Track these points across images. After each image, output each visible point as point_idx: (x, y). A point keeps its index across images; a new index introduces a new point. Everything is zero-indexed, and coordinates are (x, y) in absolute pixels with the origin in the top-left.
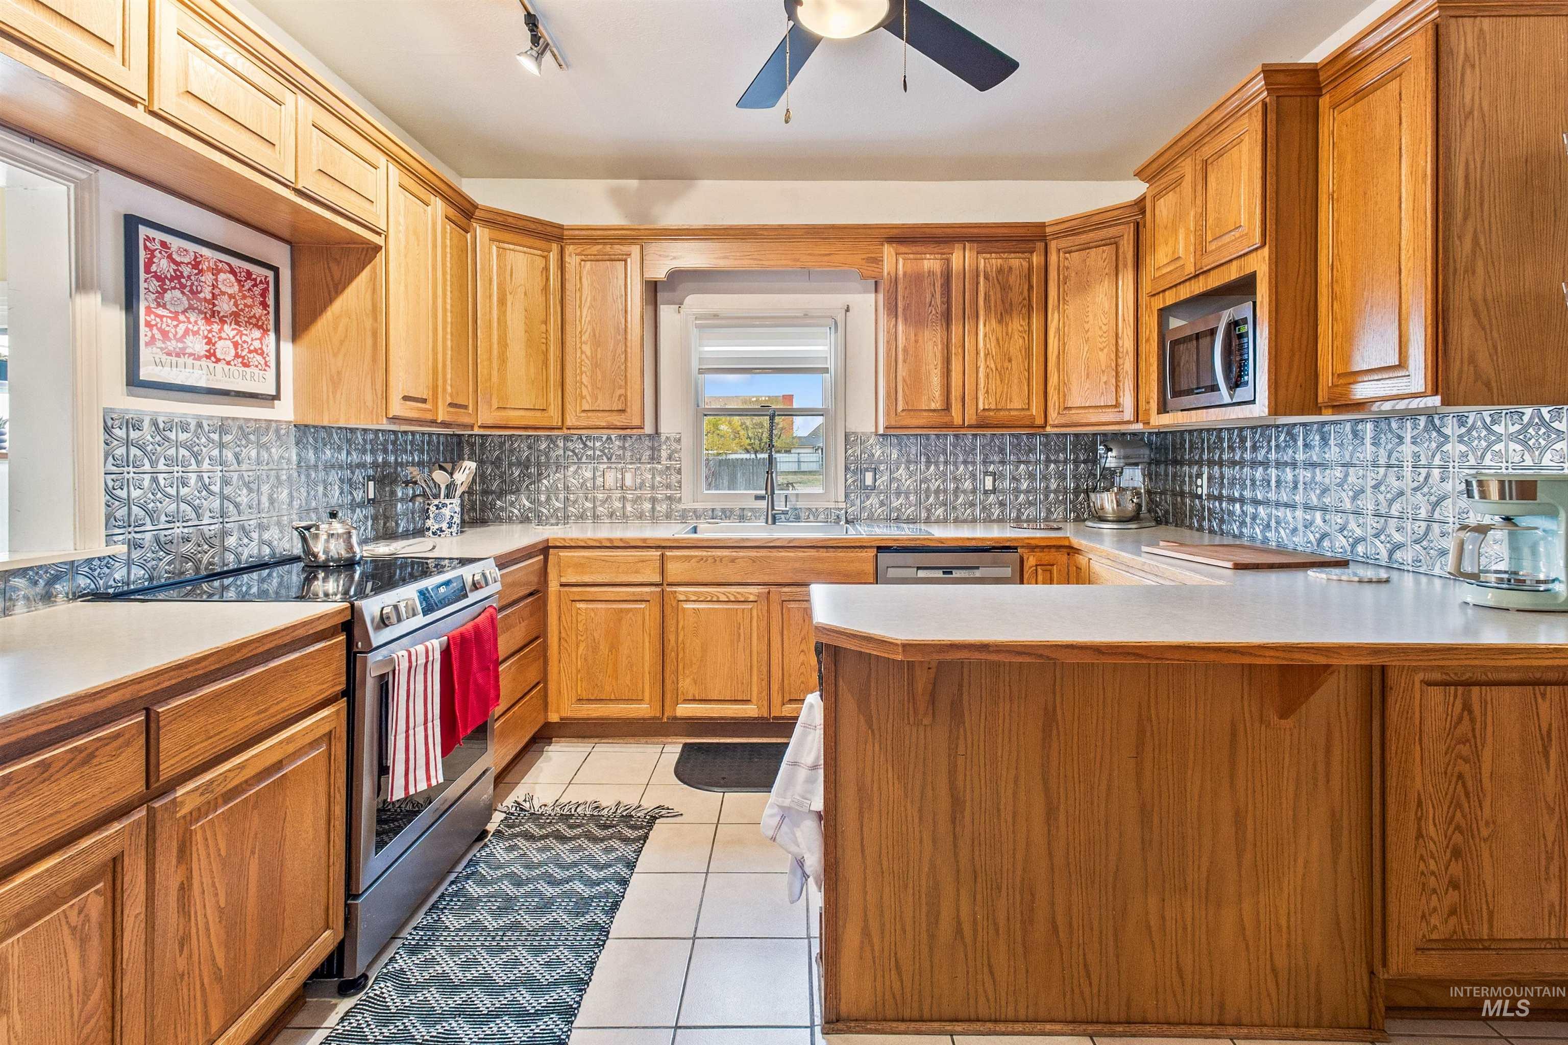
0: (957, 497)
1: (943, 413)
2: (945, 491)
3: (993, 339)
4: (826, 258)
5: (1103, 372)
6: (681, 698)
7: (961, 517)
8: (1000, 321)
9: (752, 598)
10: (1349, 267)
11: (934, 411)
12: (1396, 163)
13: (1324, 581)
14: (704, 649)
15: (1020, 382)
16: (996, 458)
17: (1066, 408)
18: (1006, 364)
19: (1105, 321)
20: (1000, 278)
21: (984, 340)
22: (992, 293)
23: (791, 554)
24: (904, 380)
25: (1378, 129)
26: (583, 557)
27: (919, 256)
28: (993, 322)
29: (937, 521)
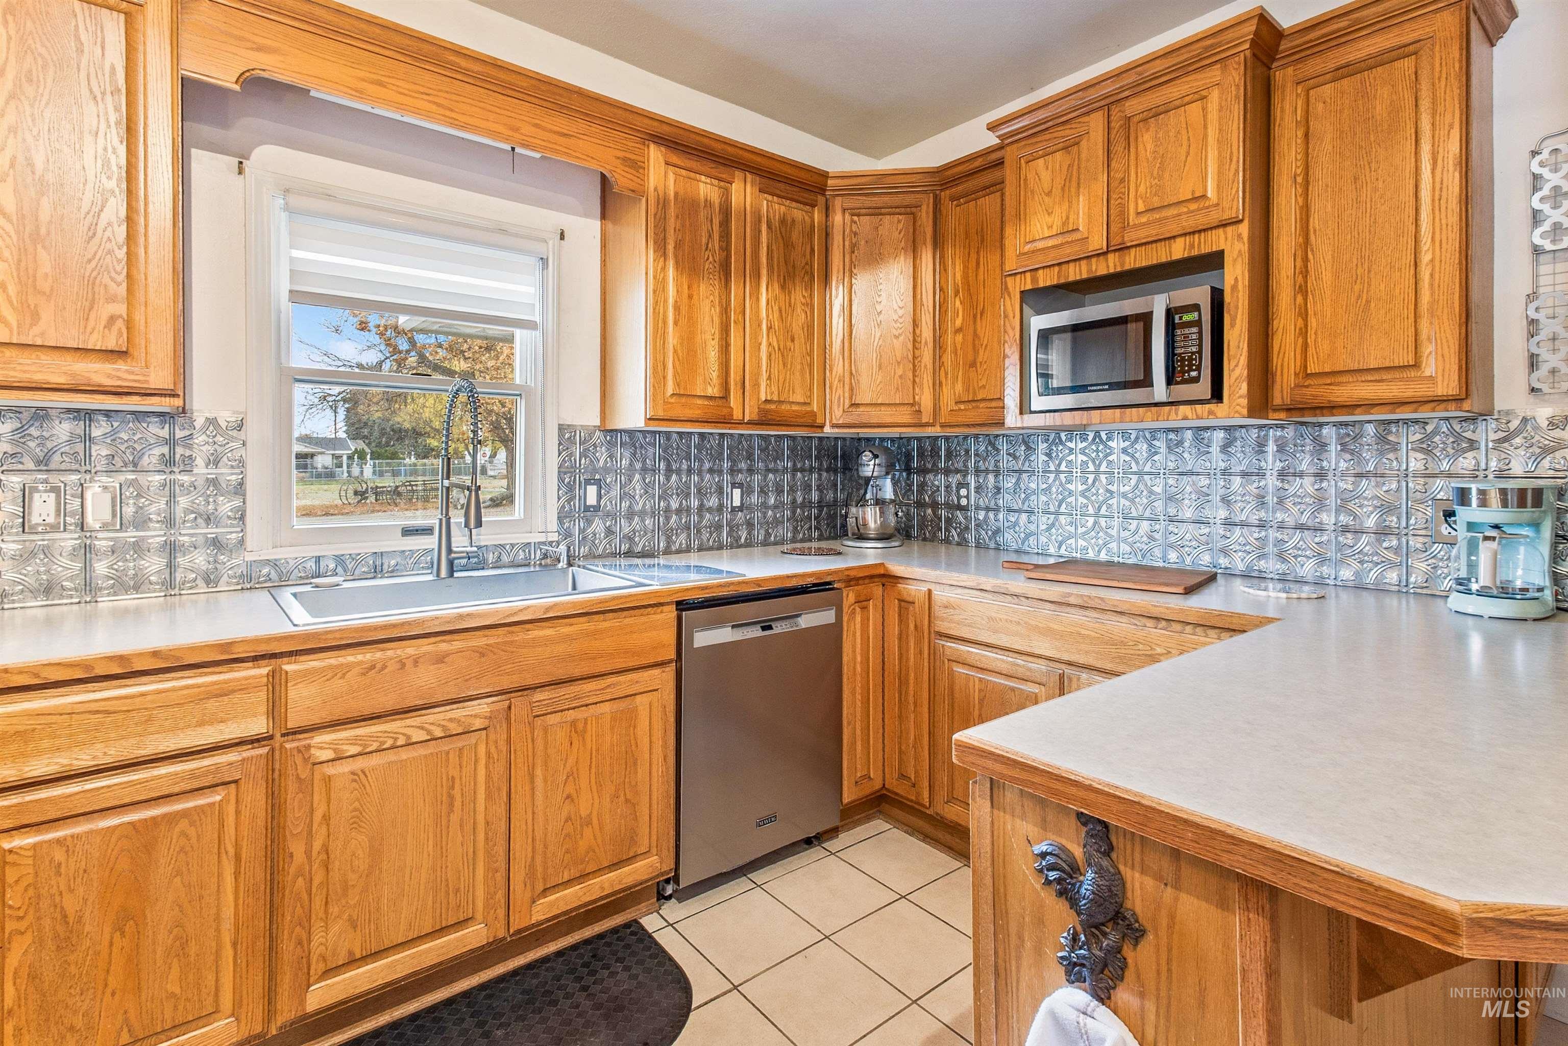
0: (701, 517)
1: (720, 402)
2: (688, 509)
3: (776, 308)
4: (562, 140)
5: (899, 363)
6: (317, 968)
7: (705, 545)
8: (783, 287)
9: (478, 724)
10: (1329, 257)
11: (711, 398)
12: (1410, 147)
13: (1285, 601)
14: (376, 852)
15: (802, 369)
16: (743, 465)
17: (852, 405)
18: (789, 344)
19: (901, 304)
20: (783, 230)
21: (767, 310)
22: (774, 247)
23: (547, 632)
24: (675, 351)
25: (1378, 108)
26: (29, 714)
27: (692, 175)
28: (776, 286)
29: (679, 552)
